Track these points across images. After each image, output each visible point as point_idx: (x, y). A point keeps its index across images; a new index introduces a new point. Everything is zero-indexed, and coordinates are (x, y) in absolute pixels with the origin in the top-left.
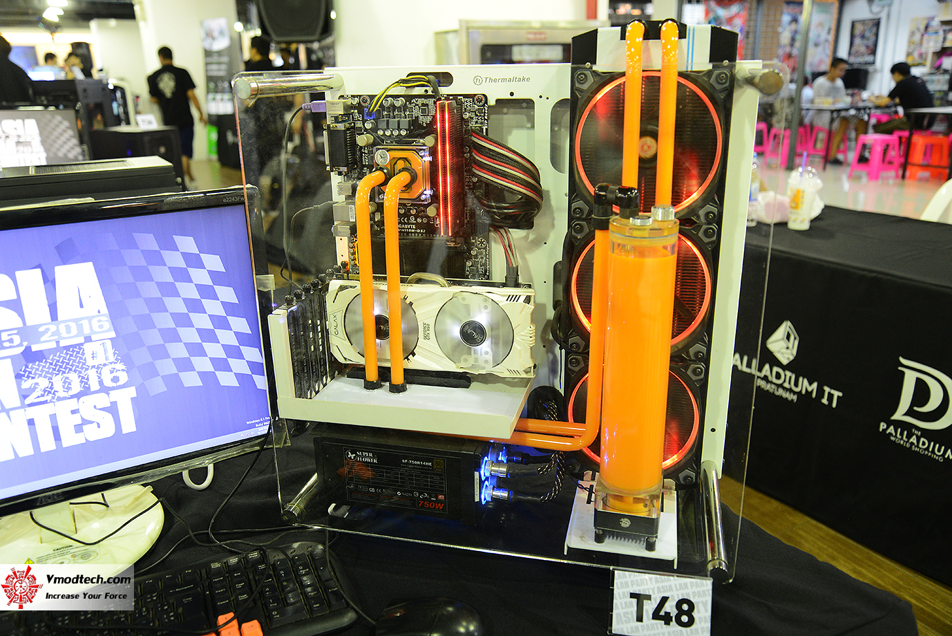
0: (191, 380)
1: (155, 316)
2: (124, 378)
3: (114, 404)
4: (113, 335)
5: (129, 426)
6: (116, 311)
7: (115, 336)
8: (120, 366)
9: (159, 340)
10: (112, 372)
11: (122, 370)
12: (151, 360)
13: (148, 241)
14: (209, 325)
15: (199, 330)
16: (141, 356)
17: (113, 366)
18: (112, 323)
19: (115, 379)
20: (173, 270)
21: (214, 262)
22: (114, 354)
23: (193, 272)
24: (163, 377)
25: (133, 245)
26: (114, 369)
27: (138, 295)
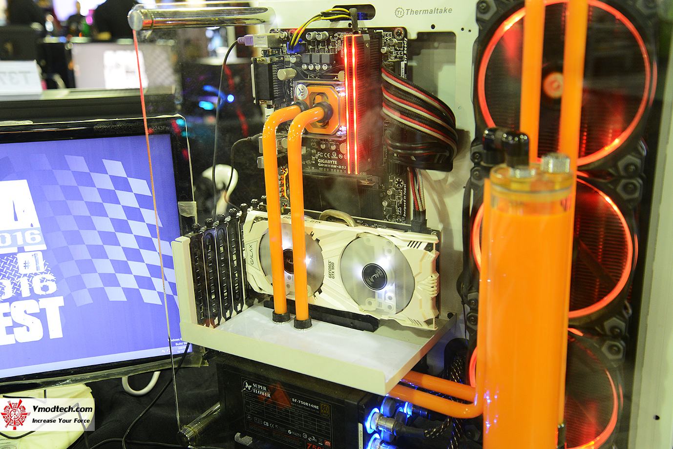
0: (116, 295)
1: (84, 233)
2: (53, 288)
3: (43, 311)
4: (44, 247)
5: (56, 332)
6: (47, 226)
7: (46, 249)
8: (50, 276)
9: (87, 256)
10: (42, 281)
11: (53, 280)
12: (78, 273)
13: (79, 164)
14: (134, 245)
15: (125, 249)
16: (70, 269)
17: (44, 276)
18: (44, 236)
19: (45, 288)
20: (102, 192)
21: (140, 186)
22: (45, 265)
23: (120, 194)
24: (90, 290)
25: (65, 166)
26: (44, 278)
27: (69, 213)
